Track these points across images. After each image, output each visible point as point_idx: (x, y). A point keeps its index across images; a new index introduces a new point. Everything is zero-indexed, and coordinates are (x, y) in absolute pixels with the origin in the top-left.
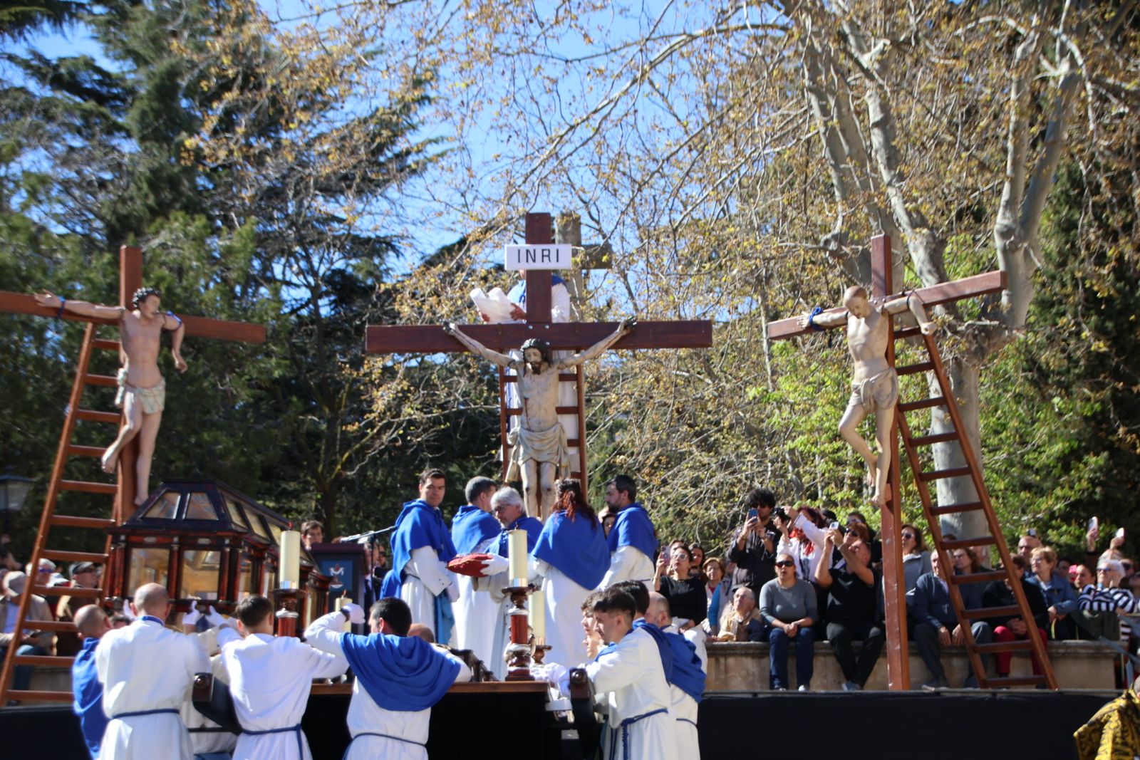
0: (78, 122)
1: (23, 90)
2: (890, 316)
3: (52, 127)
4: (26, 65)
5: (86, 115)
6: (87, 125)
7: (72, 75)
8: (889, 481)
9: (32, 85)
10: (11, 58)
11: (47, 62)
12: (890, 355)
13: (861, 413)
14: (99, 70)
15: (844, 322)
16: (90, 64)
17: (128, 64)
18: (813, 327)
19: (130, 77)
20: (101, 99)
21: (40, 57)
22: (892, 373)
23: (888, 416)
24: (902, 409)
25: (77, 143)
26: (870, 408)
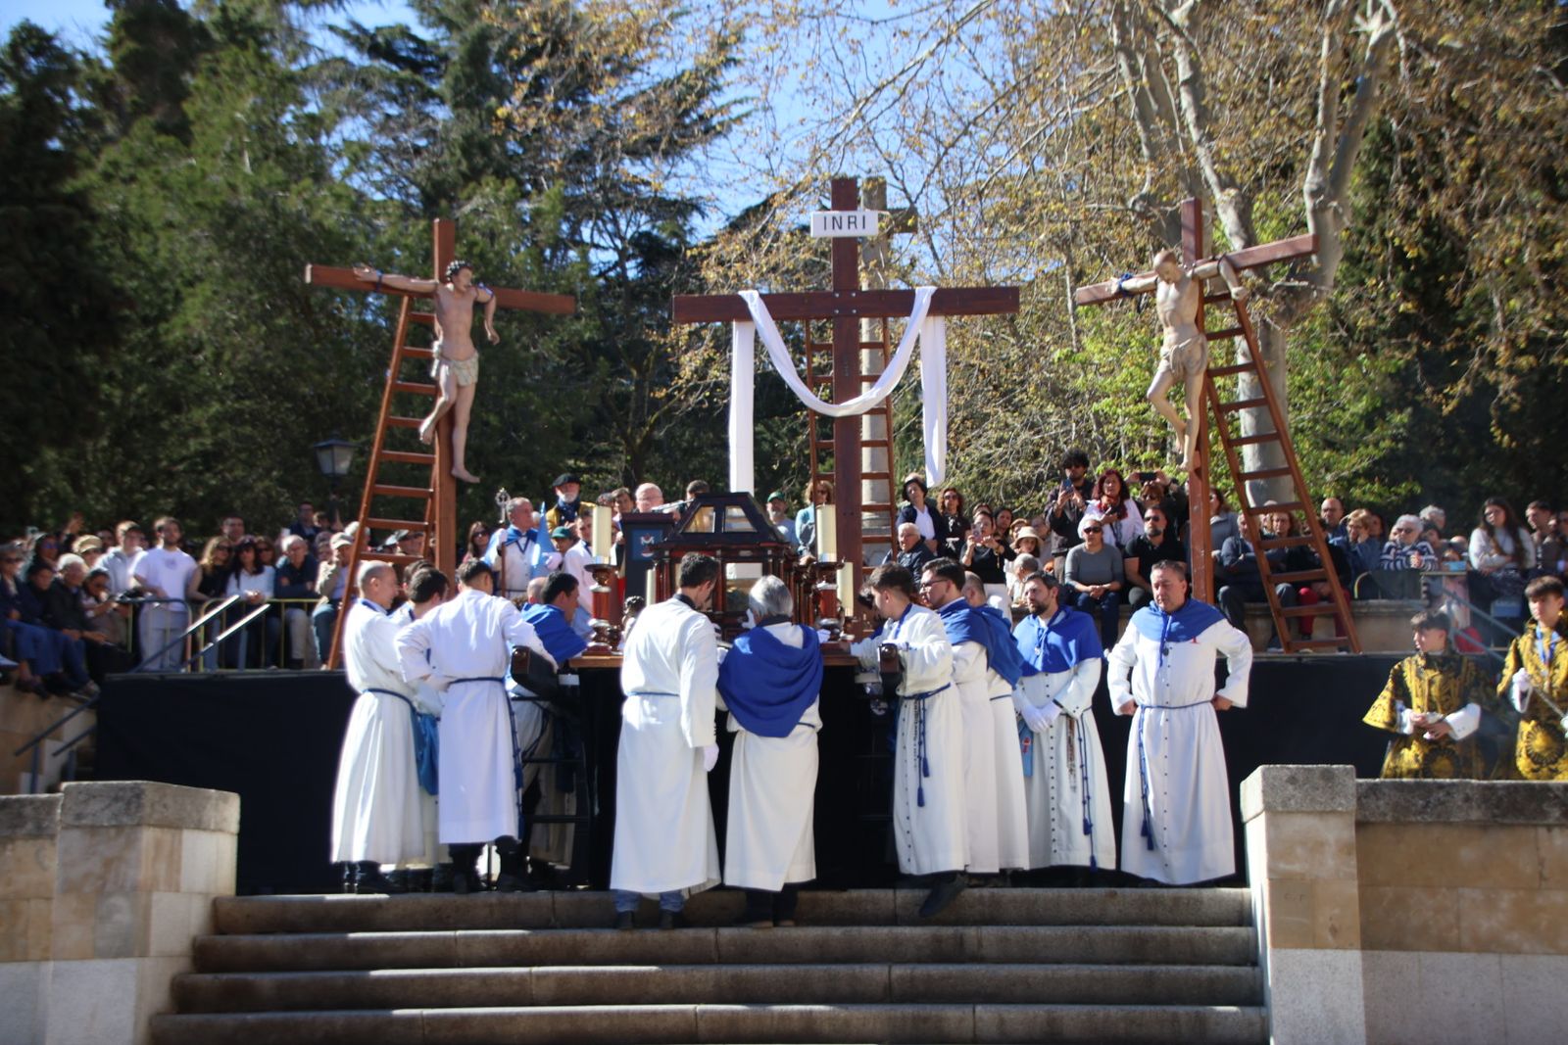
0: (394, 90)
1: (343, 60)
2: (1199, 280)
3: (369, 96)
4: (345, 34)
5: (401, 84)
6: (403, 94)
7: (389, 43)
8: (1198, 448)
9: (352, 55)
10: (332, 28)
11: (364, 31)
12: (1199, 321)
13: (1169, 379)
14: (414, 38)
15: (1152, 290)
16: (405, 32)
17: (442, 31)
18: (1122, 293)
19: (444, 44)
20: (416, 67)
21: (357, 26)
22: (1202, 339)
23: (1198, 382)
24: (1210, 374)
25: (393, 110)
26: (1180, 375)
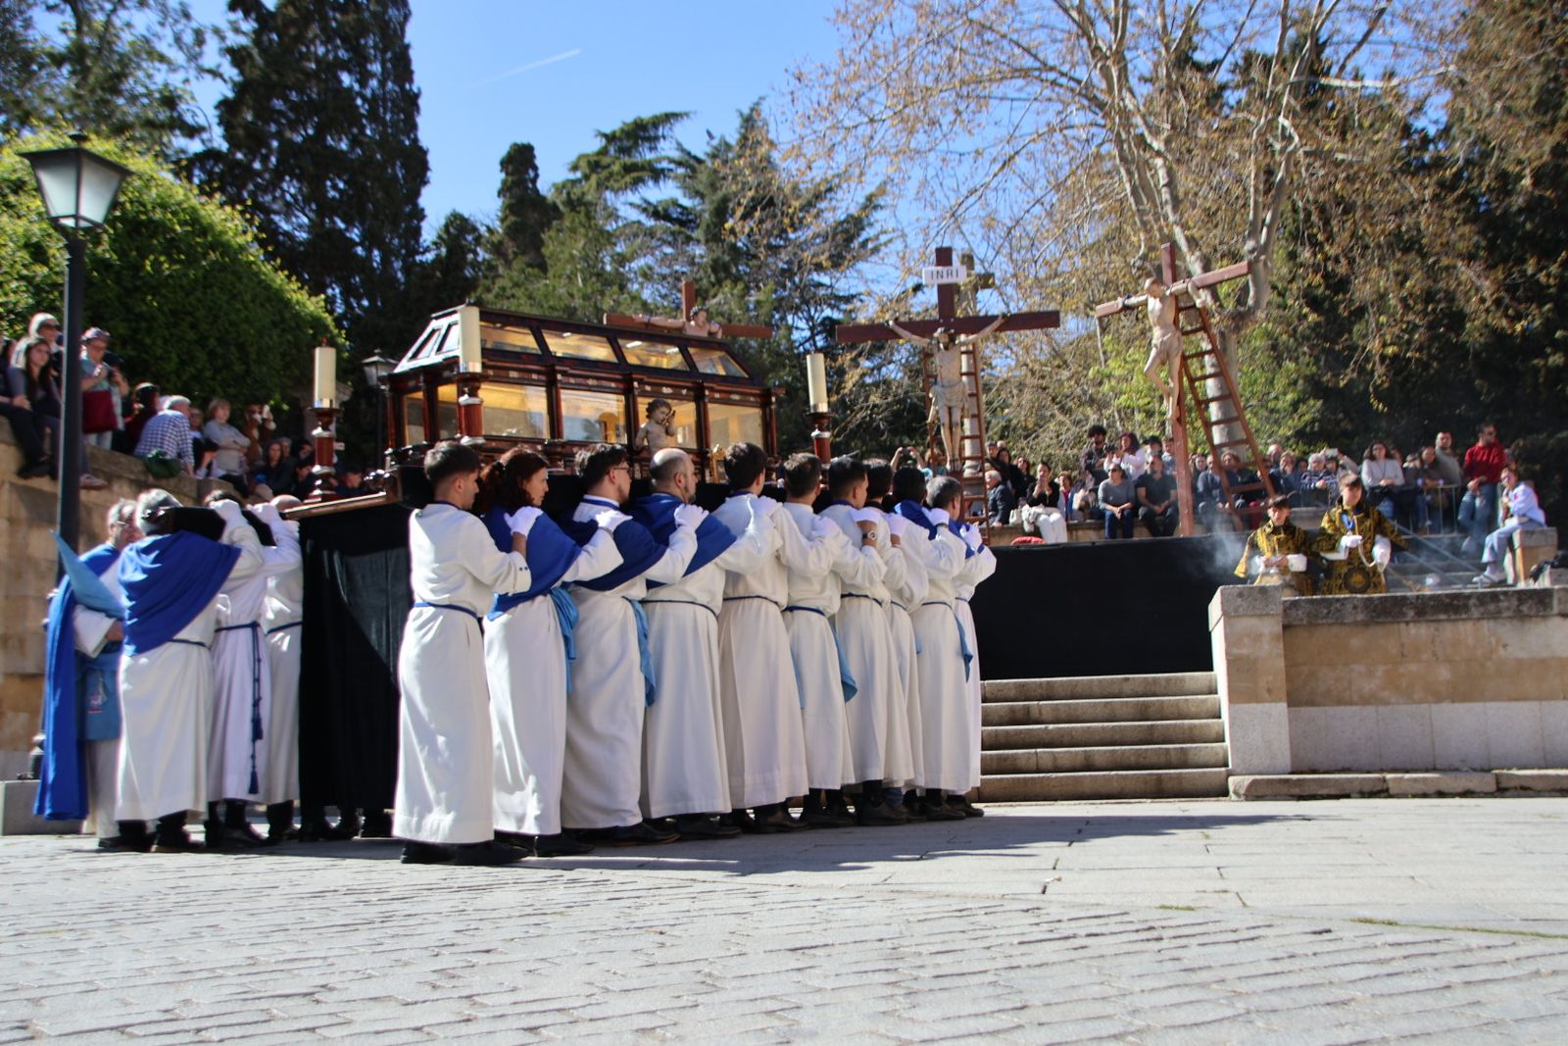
0: (670, 239)
1: (639, 222)
2: (1176, 297)
3: (654, 243)
4: (637, 207)
5: (673, 233)
6: (675, 240)
7: (666, 210)
8: (1178, 403)
9: (643, 218)
10: (631, 204)
11: (649, 203)
12: (1176, 322)
13: (1158, 361)
14: (680, 206)
15: (1145, 304)
16: (675, 203)
17: (697, 201)
18: (1126, 308)
19: (699, 208)
20: (682, 223)
21: (646, 201)
22: (1178, 334)
23: (1177, 362)
24: (1184, 358)
25: (668, 250)
26: (1164, 357)
